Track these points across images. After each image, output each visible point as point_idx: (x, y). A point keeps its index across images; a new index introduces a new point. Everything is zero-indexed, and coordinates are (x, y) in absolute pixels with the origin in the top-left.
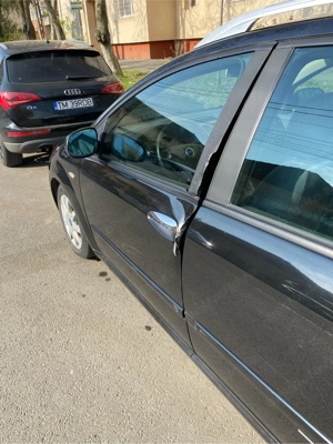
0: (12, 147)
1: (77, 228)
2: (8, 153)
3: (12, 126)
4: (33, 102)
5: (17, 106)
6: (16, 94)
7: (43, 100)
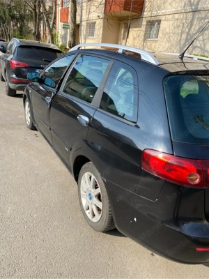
0: (12, 86)
1: (29, 115)
2: (10, 88)
3: (14, 76)
4: (26, 67)
5: (19, 68)
6: (19, 63)
7: (31, 67)
